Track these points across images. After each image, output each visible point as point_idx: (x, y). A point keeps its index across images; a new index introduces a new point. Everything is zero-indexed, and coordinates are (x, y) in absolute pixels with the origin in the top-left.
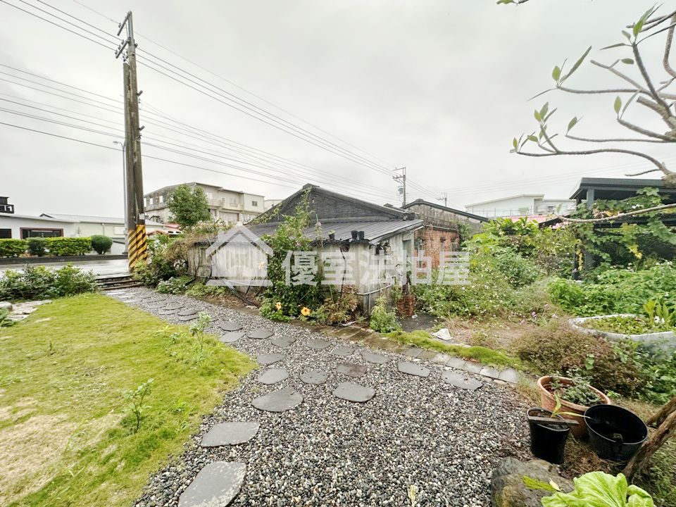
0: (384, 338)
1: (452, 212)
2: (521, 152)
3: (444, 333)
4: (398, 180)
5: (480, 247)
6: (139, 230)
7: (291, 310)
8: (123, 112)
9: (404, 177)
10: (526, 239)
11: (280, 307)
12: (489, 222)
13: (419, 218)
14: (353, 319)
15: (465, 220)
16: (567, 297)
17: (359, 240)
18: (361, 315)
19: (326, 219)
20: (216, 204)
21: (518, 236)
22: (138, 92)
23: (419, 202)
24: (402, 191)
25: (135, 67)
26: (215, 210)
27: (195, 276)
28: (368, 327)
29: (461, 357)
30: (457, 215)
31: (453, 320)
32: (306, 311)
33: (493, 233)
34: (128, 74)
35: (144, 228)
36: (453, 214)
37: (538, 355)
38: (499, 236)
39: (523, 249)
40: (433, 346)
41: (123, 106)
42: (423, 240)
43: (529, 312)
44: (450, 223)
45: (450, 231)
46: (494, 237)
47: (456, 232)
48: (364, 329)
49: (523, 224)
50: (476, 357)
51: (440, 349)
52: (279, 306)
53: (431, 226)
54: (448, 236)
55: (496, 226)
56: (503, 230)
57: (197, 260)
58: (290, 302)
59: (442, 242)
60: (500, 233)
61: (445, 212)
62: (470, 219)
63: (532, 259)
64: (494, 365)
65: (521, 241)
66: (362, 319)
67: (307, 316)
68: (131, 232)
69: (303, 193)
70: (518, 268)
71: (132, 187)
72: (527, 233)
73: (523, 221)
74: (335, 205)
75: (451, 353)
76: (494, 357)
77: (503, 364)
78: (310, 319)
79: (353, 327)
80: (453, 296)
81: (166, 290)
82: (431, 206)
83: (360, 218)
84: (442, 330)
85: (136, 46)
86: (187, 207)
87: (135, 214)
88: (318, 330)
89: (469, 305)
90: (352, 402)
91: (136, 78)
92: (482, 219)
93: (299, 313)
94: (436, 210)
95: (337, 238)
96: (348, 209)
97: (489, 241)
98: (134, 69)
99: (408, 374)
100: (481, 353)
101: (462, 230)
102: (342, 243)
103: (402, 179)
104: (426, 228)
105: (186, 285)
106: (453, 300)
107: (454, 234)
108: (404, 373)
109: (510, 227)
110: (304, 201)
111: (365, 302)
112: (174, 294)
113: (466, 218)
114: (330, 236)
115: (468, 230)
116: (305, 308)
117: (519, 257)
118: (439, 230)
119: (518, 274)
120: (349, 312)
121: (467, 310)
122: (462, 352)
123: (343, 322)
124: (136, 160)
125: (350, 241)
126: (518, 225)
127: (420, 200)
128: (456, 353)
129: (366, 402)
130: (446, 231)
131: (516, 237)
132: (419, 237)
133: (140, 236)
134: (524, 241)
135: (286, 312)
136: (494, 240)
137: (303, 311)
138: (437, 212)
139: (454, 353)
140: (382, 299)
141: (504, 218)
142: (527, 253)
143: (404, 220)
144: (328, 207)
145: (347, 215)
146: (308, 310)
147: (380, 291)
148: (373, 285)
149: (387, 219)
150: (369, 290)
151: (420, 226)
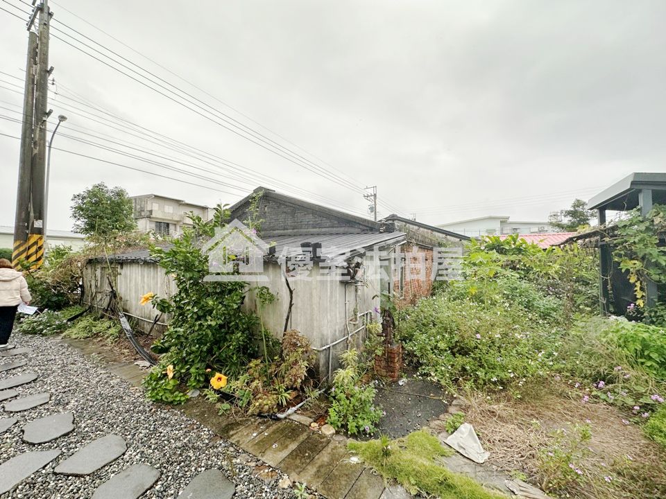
0: (355, 459)
1: (429, 229)
3: (467, 438)
4: (369, 198)
6: (32, 241)
7: (192, 378)
8: (23, 91)
9: (375, 195)
11: (172, 374)
13: (400, 231)
15: (444, 238)
16: (654, 356)
18: (315, 386)
19: (282, 232)
20: (176, 219)
22: (49, 69)
23: (393, 218)
24: (373, 209)
25: (48, 38)
26: (175, 224)
27: (91, 306)
28: (324, 417)
30: (434, 233)
32: (219, 379)
34: (35, 45)
35: (41, 238)
41: (23, 84)
48: (317, 427)
52: (170, 372)
57: (94, 283)
61: (422, 229)
62: (448, 237)
67: (218, 391)
68: (18, 243)
69: (253, 198)
71: (26, 185)
74: (293, 214)
78: (223, 397)
79: (297, 418)
81: (33, 328)
82: (406, 222)
83: (323, 230)
84: (462, 427)
85: (50, 15)
87: (27, 219)
91: (47, 52)
92: (461, 238)
94: (411, 226)
96: (309, 218)
98: (44, 41)
103: (372, 198)
104: (409, 243)
105: (69, 320)
109: (500, 246)
110: (252, 208)
111: (322, 362)
112: (44, 335)
113: (444, 235)
116: (218, 375)
124: (36, 151)
126: (508, 243)
127: (393, 216)
133: (33, 250)
137: (214, 380)
140: (351, 355)
143: (381, 233)
144: (283, 215)
145: (308, 225)
146: (224, 378)
147: (347, 338)
148: (335, 331)
149: (359, 230)
150: (329, 341)
151: (403, 240)
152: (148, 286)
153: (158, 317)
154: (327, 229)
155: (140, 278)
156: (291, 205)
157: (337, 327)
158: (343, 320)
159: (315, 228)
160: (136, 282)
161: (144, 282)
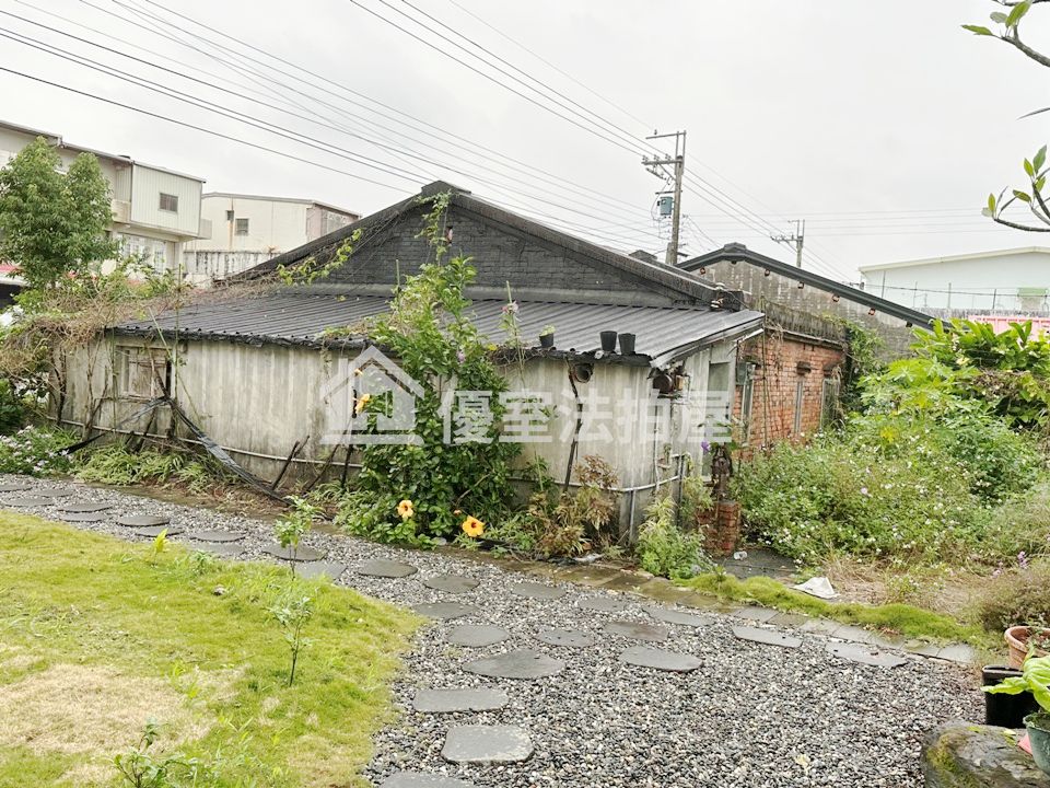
0: (684, 589)
1: (830, 289)
2: (1001, 218)
3: (818, 586)
4: (659, 170)
5: (905, 393)
7: (438, 521)
9: (680, 161)
10: (1025, 380)
11: (410, 513)
12: (931, 327)
13: (752, 307)
14: (597, 549)
15: (863, 317)
17: (621, 356)
18: (614, 542)
19: (490, 290)
21: (1004, 372)
23: (734, 254)
24: (670, 206)
27: (91, 427)
28: (636, 566)
29: (862, 625)
30: (842, 300)
31: (840, 560)
32: (473, 525)
33: (942, 361)
36: (830, 295)
37: (1018, 615)
38: (956, 368)
39: (1016, 409)
40: (800, 606)
42: (758, 367)
43: (1011, 554)
44: (825, 323)
45: (824, 346)
46: (941, 370)
47: (837, 349)
48: (629, 572)
49: (1019, 340)
50: (892, 625)
51: (814, 611)
52: (406, 510)
53: (779, 328)
54: (816, 359)
55: (949, 339)
56: (966, 354)
57: (100, 379)
58: (433, 501)
59: (801, 375)
60: (959, 362)
61: (809, 289)
62: (878, 314)
63: (1036, 435)
64: (930, 639)
65: (1013, 385)
66: (615, 551)
67: (478, 539)
69: (428, 207)
70: (998, 456)
72: (1029, 366)
73: (1021, 332)
74: (518, 252)
75: (841, 618)
76: (931, 625)
77: (948, 637)
78: (487, 545)
79: (600, 565)
80: (835, 511)
81: (10, 463)
82: (765, 266)
83: (588, 294)
84: (815, 579)
86: (55, 215)
88: (516, 568)
89: (876, 531)
90: (663, 671)
92: (912, 317)
93: (458, 529)
94: (781, 279)
95: (562, 345)
96: (557, 265)
97: (929, 378)
99: (757, 643)
100: (903, 616)
101: (855, 345)
102: (577, 359)
103: (671, 168)
104: (768, 333)
105: (72, 449)
106: (836, 518)
107: (833, 356)
108: (748, 641)
109: (987, 347)
111: (623, 510)
112: (38, 475)
113: (867, 309)
114: (542, 338)
115: (872, 344)
116: (471, 519)
117: (1000, 430)
118: (798, 341)
119: (996, 473)
120: (590, 532)
121: (871, 540)
122: (863, 616)
123: (576, 553)
125: (598, 356)
126: (1008, 341)
127: (735, 247)
128: (851, 617)
129: (690, 672)
130: (814, 345)
131: (1000, 375)
132: (748, 358)
134: (1019, 386)
135: (424, 523)
136: (943, 379)
137: (466, 526)
138: (785, 286)
139: (846, 618)
141: (972, 319)
142: (1026, 420)
143: (713, 310)
144: (495, 254)
145: (551, 281)
146: (480, 524)
147: (654, 487)
148: (640, 470)
149: (667, 302)
150: (632, 483)
151: (756, 329)
152: (261, 389)
153: (299, 446)
154: (597, 294)
155: (238, 374)
156: (513, 231)
157: (643, 466)
158: (651, 456)
159: (569, 287)
160: (225, 380)
161: (250, 381)
